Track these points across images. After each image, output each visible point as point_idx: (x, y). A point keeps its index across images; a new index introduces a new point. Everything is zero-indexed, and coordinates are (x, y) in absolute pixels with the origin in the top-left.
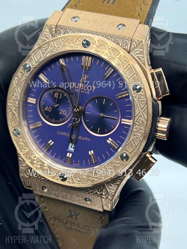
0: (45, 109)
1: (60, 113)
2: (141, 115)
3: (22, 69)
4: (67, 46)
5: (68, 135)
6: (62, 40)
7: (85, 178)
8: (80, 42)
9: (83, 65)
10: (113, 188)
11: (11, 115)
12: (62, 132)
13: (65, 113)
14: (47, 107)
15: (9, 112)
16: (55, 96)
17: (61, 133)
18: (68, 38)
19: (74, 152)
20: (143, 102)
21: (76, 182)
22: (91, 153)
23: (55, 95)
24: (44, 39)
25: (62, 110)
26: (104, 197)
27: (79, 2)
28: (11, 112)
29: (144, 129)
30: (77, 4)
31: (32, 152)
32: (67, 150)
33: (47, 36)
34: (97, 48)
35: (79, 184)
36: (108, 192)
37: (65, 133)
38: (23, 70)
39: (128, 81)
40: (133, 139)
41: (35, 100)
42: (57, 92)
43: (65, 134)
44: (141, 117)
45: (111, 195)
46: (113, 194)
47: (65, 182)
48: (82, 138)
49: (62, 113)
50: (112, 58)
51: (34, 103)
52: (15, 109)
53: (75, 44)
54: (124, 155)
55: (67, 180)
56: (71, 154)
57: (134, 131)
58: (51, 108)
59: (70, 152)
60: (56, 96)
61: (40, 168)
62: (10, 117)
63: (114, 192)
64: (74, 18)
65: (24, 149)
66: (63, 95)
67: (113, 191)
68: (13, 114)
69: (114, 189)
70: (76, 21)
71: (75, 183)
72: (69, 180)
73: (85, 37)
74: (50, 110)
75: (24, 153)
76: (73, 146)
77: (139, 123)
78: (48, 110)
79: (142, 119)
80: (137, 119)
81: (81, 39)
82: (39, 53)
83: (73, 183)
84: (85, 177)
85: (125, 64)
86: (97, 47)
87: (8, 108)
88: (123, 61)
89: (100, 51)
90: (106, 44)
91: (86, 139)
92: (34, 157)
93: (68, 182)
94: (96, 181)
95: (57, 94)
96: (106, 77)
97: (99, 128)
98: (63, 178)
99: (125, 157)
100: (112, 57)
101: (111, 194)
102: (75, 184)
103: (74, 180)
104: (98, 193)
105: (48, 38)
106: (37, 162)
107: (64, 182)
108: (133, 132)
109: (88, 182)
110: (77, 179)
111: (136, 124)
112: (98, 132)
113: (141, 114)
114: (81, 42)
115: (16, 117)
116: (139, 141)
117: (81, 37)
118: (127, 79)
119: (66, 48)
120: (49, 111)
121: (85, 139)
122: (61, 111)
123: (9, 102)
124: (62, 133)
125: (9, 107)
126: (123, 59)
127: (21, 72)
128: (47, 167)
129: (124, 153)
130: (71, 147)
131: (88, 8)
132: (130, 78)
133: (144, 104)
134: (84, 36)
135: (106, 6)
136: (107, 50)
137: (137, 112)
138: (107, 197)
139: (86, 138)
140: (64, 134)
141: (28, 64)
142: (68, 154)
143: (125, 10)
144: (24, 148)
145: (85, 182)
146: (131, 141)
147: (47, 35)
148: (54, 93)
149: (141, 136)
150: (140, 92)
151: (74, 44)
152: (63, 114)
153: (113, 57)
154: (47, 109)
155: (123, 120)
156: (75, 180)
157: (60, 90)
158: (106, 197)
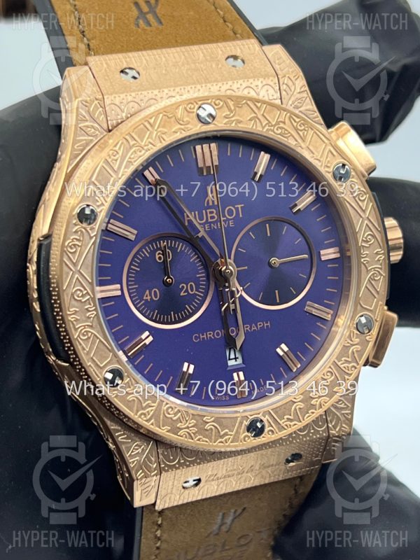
0: (145, 298)
1: (182, 294)
2: (367, 224)
3: (75, 225)
4: (164, 133)
5: (218, 334)
6: (149, 123)
7: (301, 407)
8: (191, 115)
9: (202, 166)
10: (345, 405)
11: (86, 342)
12: (203, 335)
13: (192, 290)
14: (147, 292)
15: (79, 336)
16: (158, 260)
17: (201, 337)
18: (161, 115)
19: (244, 366)
20: (362, 197)
21: (286, 425)
22: (282, 349)
23: (157, 257)
24: (83, 140)
25: (185, 285)
26: (334, 432)
27: (88, 40)
28: (84, 335)
29: (382, 252)
30: (88, 45)
31: (168, 406)
32: (228, 369)
33: (89, 129)
34: (232, 117)
35: (295, 425)
36: (338, 419)
37: (210, 334)
38: (79, 225)
39: (320, 164)
40: (369, 280)
41: (118, 286)
42: (158, 249)
43: (211, 336)
44: (367, 228)
45: (347, 421)
46: (350, 417)
47: (263, 435)
48: (251, 329)
49: (187, 291)
50: (272, 128)
51: (119, 293)
52: (91, 324)
53: (181, 122)
54: (363, 320)
55: (266, 430)
56: (241, 374)
57: (364, 264)
58: (157, 291)
59: (237, 370)
60: (160, 258)
61: (196, 432)
62: (84, 349)
63: (349, 412)
64: (122, 71)
65: (143, 409)
66: (174, 250)
67: (347, 412)
68: (89, 338)
69: (348, 406)
70: (134, 78)
71: (286, 427)
72: (271, 428)
73: (200, 101)
74: (156, 298)
75: (149, 417)
76: (232, 356)
77: (369, 242)
78: (151, 299)
79: (372, 231)
80: (363, 237)
81: (192, 106)
82: (105, 172)
83: (282, 428)
84: (302, 405)
85: (301, 131)
86: (232, 115)
87: (73, 330)
88: (295, 124)
89: (241, 121)
90: (249, 102)
91: (260, 325)
92: (175, 414)
93: (270, 433)
94: (326, 403)
95: (159, 254)
96: (258, 176)
97: (277, 291)
98: (258, 430)
99: (365, 325)
100: (272, 126)
101: (344, 418)
102: (285, 429)
103: (281, 422)
104: (319, 431)
105: (93, 133)
106: (187, 421)
107: (261, 437)
108: (363, 266)
109: (310, 412)
110: (286, 417)
111: (363, 246)
112: (278, 301)
113: (366, 222)
114: (195, 114)
115: (100, 341)
116: (380, 279)
117: (192, 104)
118: (317, 162)
119: (164, 140)
120: (154, 299)
121: (259, 327)
122: (183, 287)
123: (69, 313)
124: (205, 336)
125: (74, 327)
126: (295, 121)
127: (76, 232)
128: (213, 422)
129: (362, 316)
130: (230, 359)
131: (122, 46)
132: (321, 157)
133: (365, 200)
134: (196, 98)
135: (151, 31)
136: (255, 113)
137: (358, 222)
138: (340, 429)
139: (259, 323)
140: (208, 336)
141: (88, 206)
142: (235, 375)
143: (199, 29)
144: (144, 405)
145: (305, 415)
146: (366, 287)
147: (88, 127)
148: (153, 253)
149: (381, 269)
150: (350, 179)
151: (181, 125)
152: (188, 293)
153: (274, 123)
154: (149, 298)
155: (322, 252)
156: (283, 421)
157: (164, 242)
158: (337, 430)
